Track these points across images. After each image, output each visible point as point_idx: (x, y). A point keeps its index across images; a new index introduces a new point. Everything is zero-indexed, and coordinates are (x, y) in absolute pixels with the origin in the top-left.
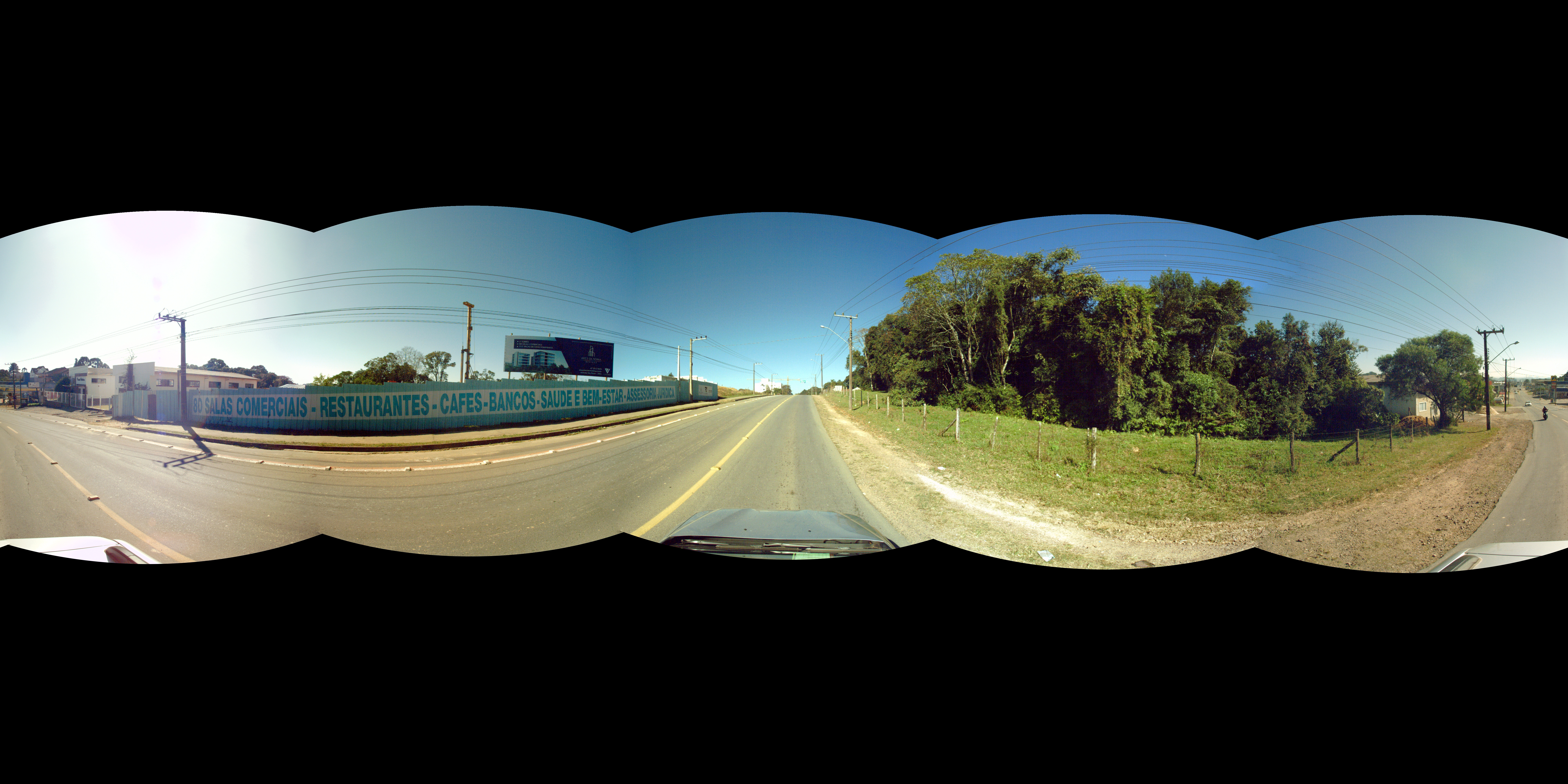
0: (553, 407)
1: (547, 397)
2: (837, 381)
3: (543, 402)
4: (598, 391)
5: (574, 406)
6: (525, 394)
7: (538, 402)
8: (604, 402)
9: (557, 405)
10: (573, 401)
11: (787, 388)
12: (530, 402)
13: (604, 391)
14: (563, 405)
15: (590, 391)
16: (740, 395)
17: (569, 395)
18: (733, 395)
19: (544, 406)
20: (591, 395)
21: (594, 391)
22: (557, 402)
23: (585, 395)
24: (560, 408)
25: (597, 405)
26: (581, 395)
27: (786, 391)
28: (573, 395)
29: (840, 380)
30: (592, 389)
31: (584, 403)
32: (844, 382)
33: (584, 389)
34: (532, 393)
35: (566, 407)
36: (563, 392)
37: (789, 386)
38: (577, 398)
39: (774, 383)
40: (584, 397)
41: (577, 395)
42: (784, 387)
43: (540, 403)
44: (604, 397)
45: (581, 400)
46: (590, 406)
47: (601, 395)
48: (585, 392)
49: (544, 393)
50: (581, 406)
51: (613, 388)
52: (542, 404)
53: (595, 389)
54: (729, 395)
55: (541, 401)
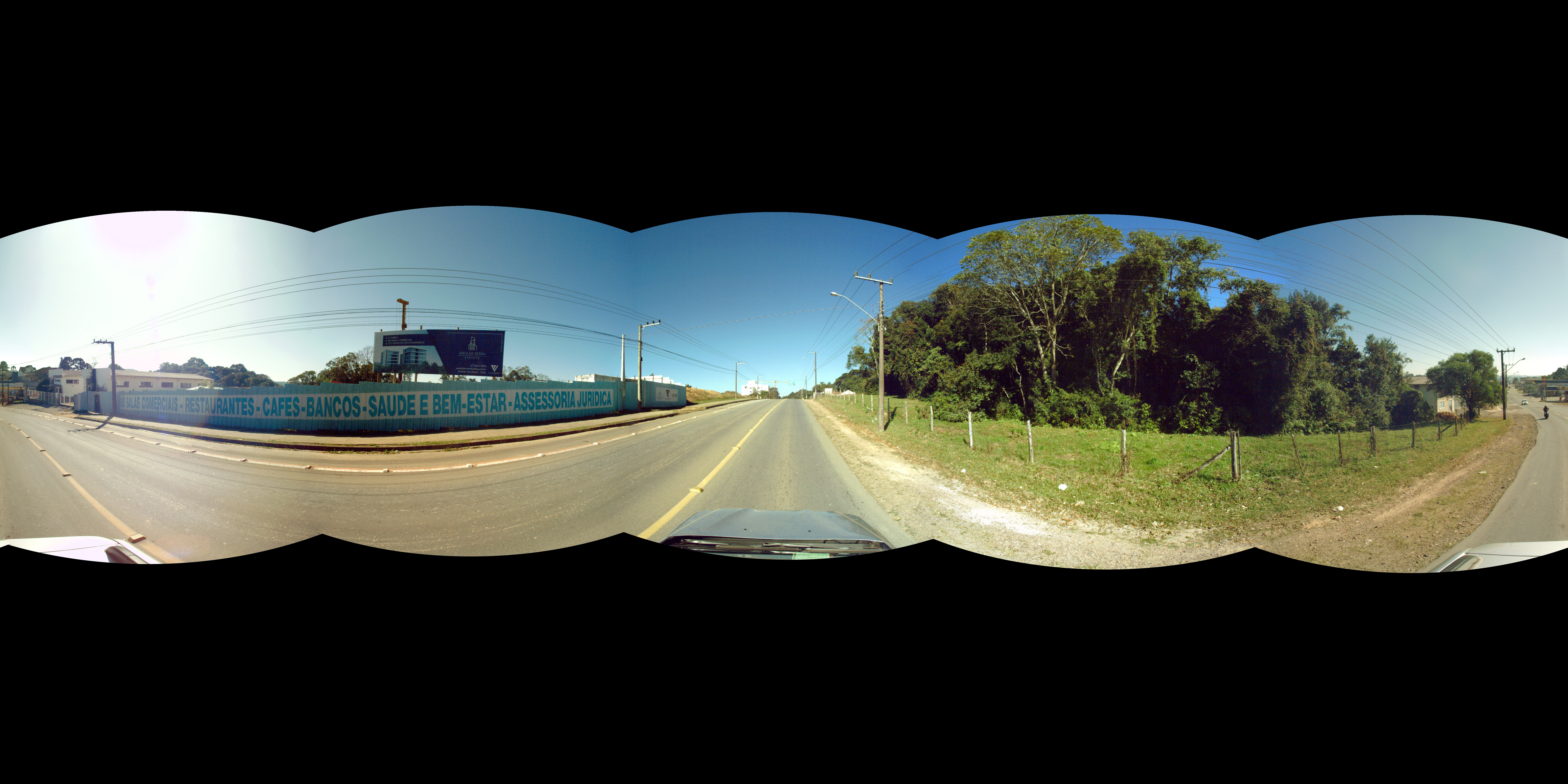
0: (385, 415)
1: (377, 404)
2: (826, 383)
3: (371, 409)
4: (459, 396)
5: (418, 415)
6: (347, 399)
7: (365, 409)
8: (470, 411)
9: (393, 414)
10: (417, 408)
11: (774, 390)
12: (353, 408)
13: (470, 396)
14: (401, 413)
15: (446, 396)
16: (719, 399)
17: (412, 401)
18: (710, 399)
19: (372, 414)
20: (448, 400)
21: (453, 396)
22: (392, 410)
23: (437, 401)
24: (396, 416)
25: (458, 415)
26: (430, 401)
27: (772, 394)
28: (417, 402)
29: (830, 383)
30: (449, 393)
31: (435, 412)
32: (833, 385)
33: (435, 393)
34: (356, 398)
35: (405, 416)
36: (401, 398)
37: (776, 389)
38: (423, 405)
39: (760, 386)
40: (435, 404)
41: (424, 401)
42: (771, 389)
43: (368, 409)
44: (471, 403)
45: (430, 408)
46: (446, 415)
47: (464, 401)
48: (436, 397)
49: (373, 398)
50: (431, 415)
51: (486, 392)
52: (370, 411)
53: (455, 393)
54: (703, 400)
55: (369, 408)
